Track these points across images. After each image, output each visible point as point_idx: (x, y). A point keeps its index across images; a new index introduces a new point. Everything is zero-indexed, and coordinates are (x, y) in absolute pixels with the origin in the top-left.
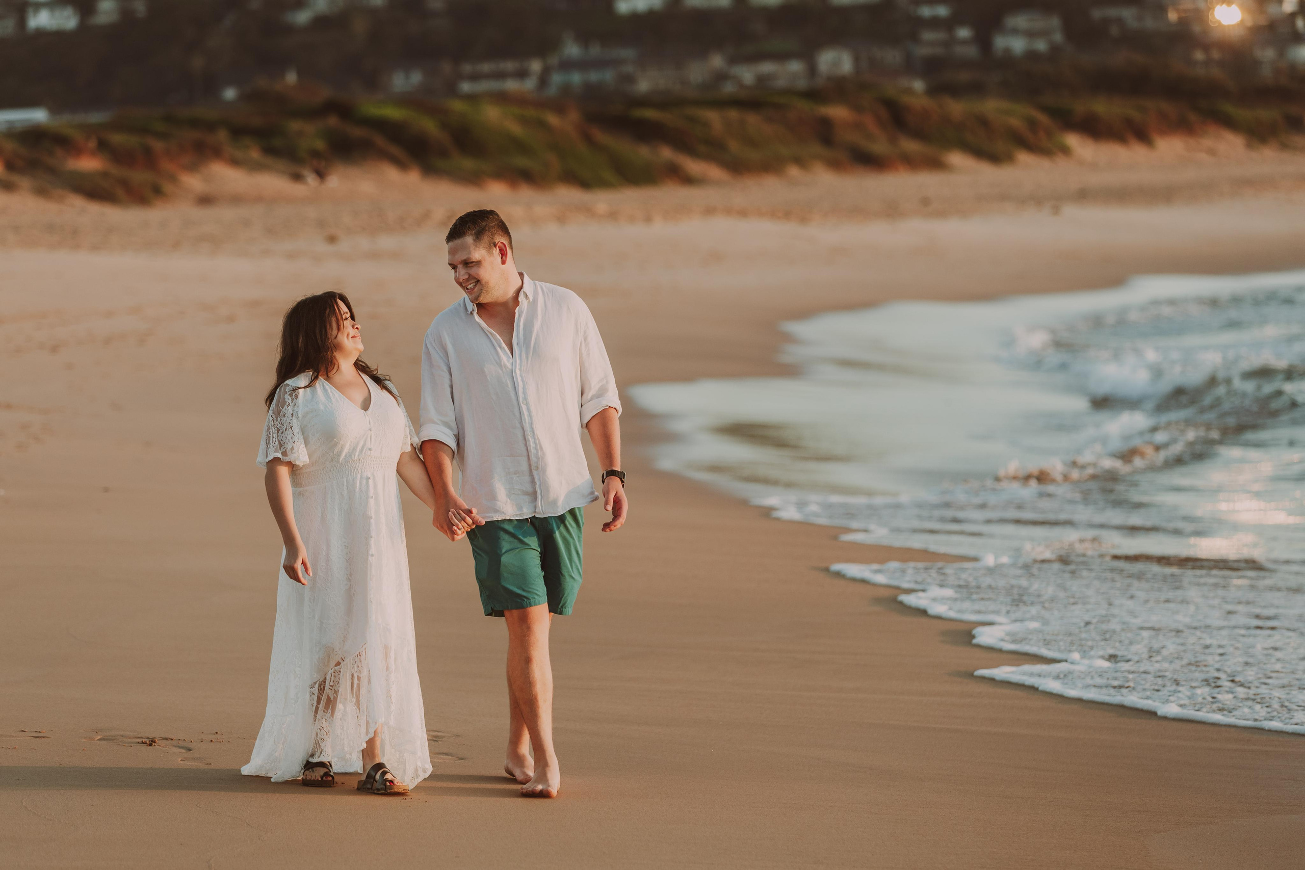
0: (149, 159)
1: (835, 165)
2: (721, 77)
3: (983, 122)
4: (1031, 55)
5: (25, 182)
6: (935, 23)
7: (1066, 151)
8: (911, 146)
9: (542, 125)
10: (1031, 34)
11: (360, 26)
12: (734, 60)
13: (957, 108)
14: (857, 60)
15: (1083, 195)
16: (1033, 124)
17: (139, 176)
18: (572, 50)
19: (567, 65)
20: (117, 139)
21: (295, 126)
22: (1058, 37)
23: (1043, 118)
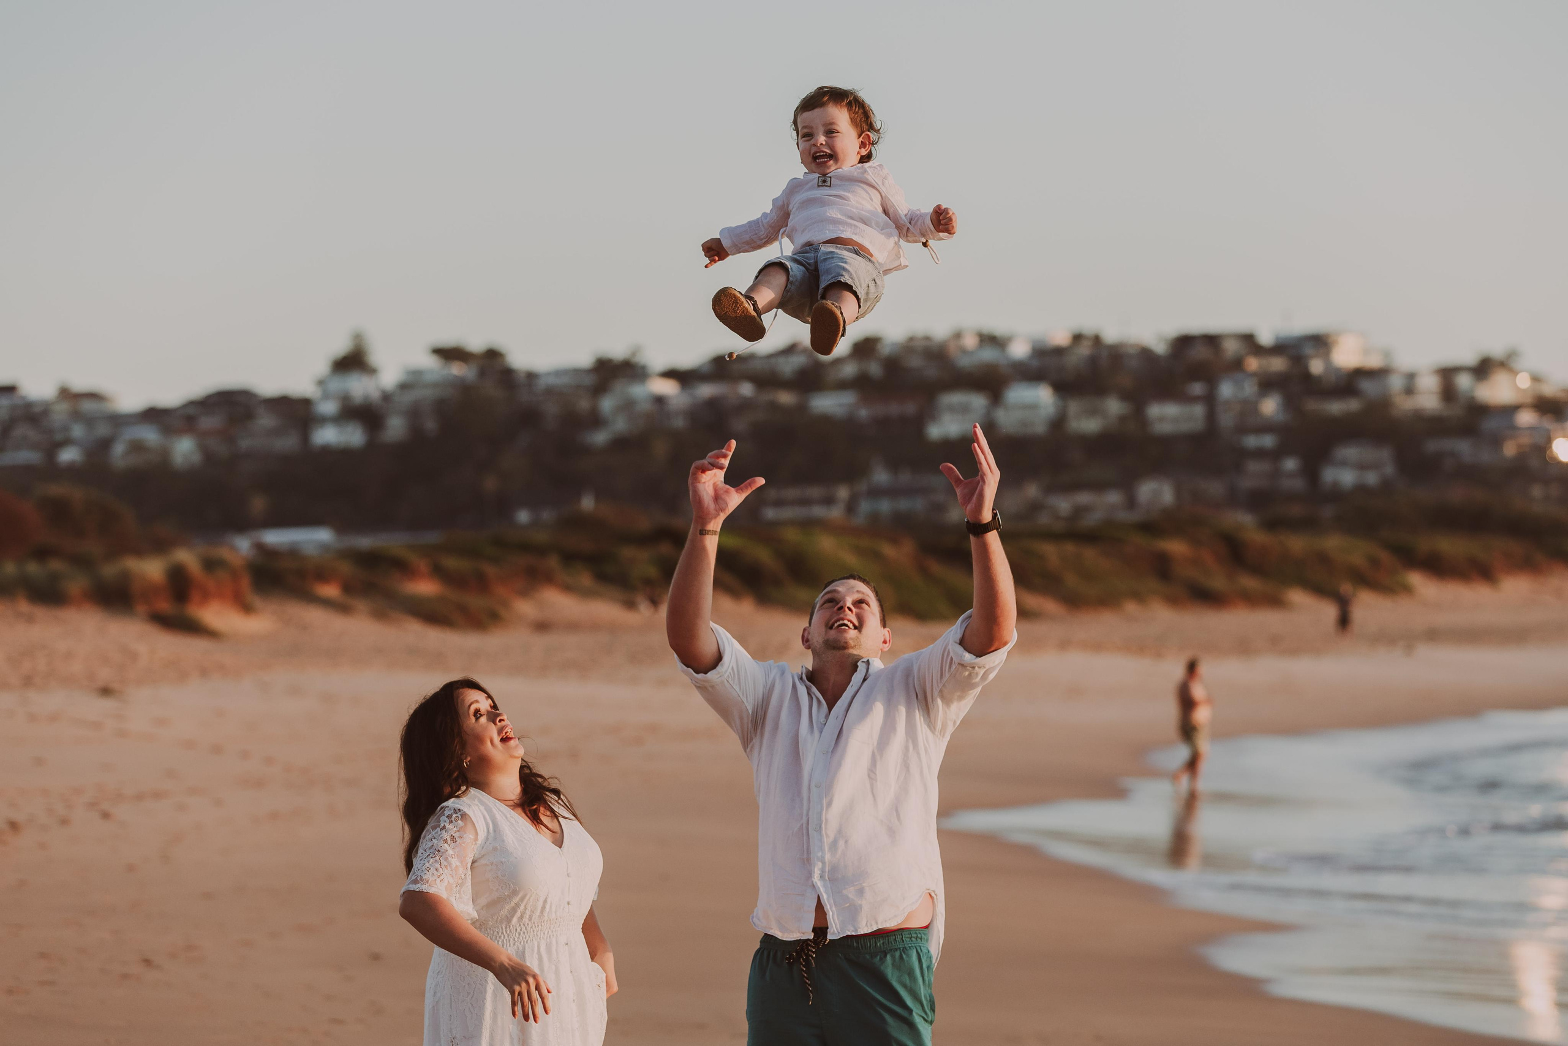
0: (482, 584)
1: (1173, 601)
2: (1035, 507)
3: (1323, 559)
4: (1361, 489)
5: (361, 605)
6: (1260, 454)
7: (1407, 590)
8: (1249, 582)
9: (877, 556)
10: (1362, 467)
11: (660, 449)
12: (1052, 489)
13: (1297, 544)
14: (1178, 492)
15: (1433, 635)
16: (1374, 562)
17: (475, 601)
18: (881, 476)
19: (876, 493)
20: (452, 563)
21: (628, 552)
22: (1389, 470)
23: (1384, 556)
